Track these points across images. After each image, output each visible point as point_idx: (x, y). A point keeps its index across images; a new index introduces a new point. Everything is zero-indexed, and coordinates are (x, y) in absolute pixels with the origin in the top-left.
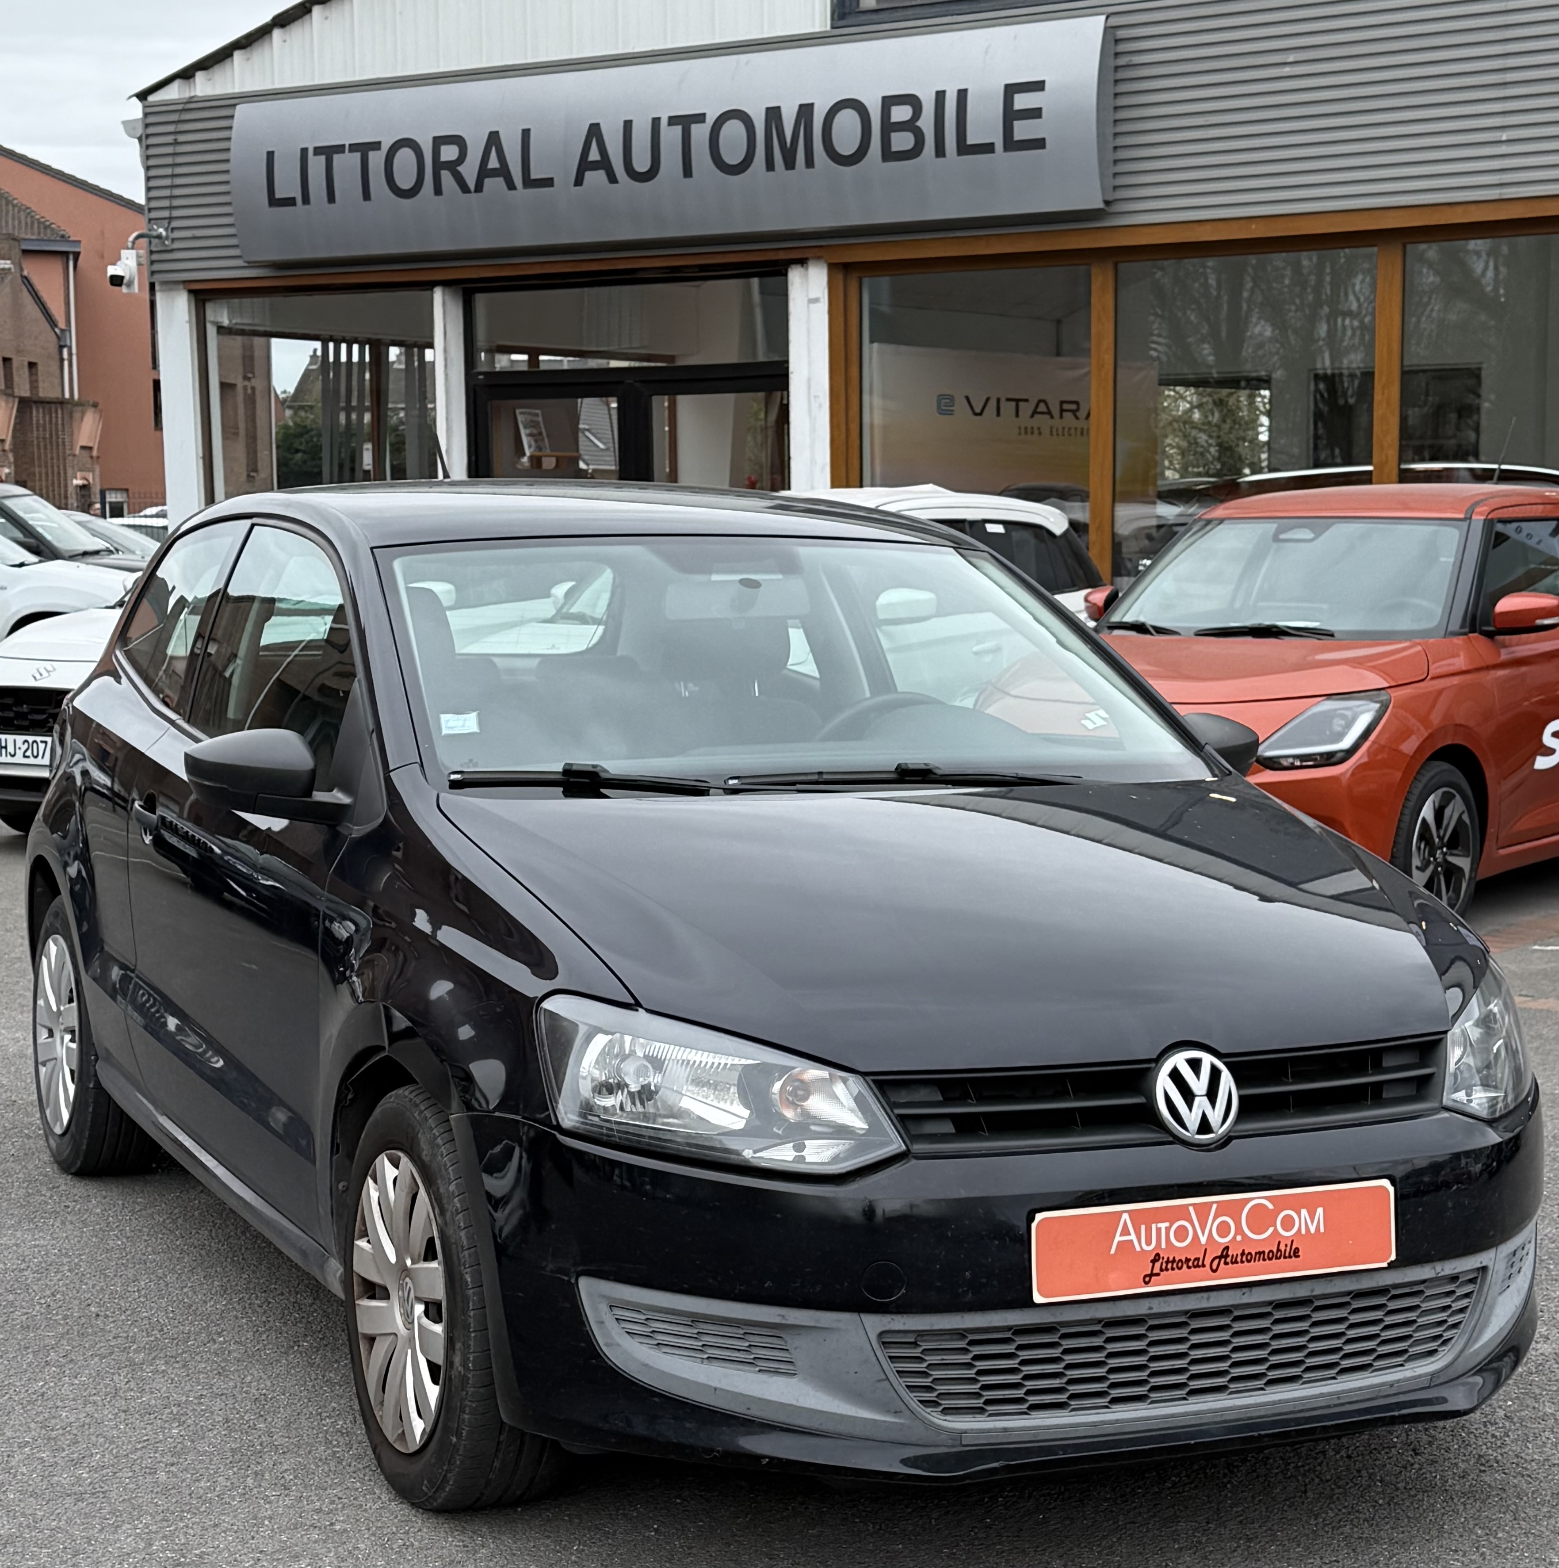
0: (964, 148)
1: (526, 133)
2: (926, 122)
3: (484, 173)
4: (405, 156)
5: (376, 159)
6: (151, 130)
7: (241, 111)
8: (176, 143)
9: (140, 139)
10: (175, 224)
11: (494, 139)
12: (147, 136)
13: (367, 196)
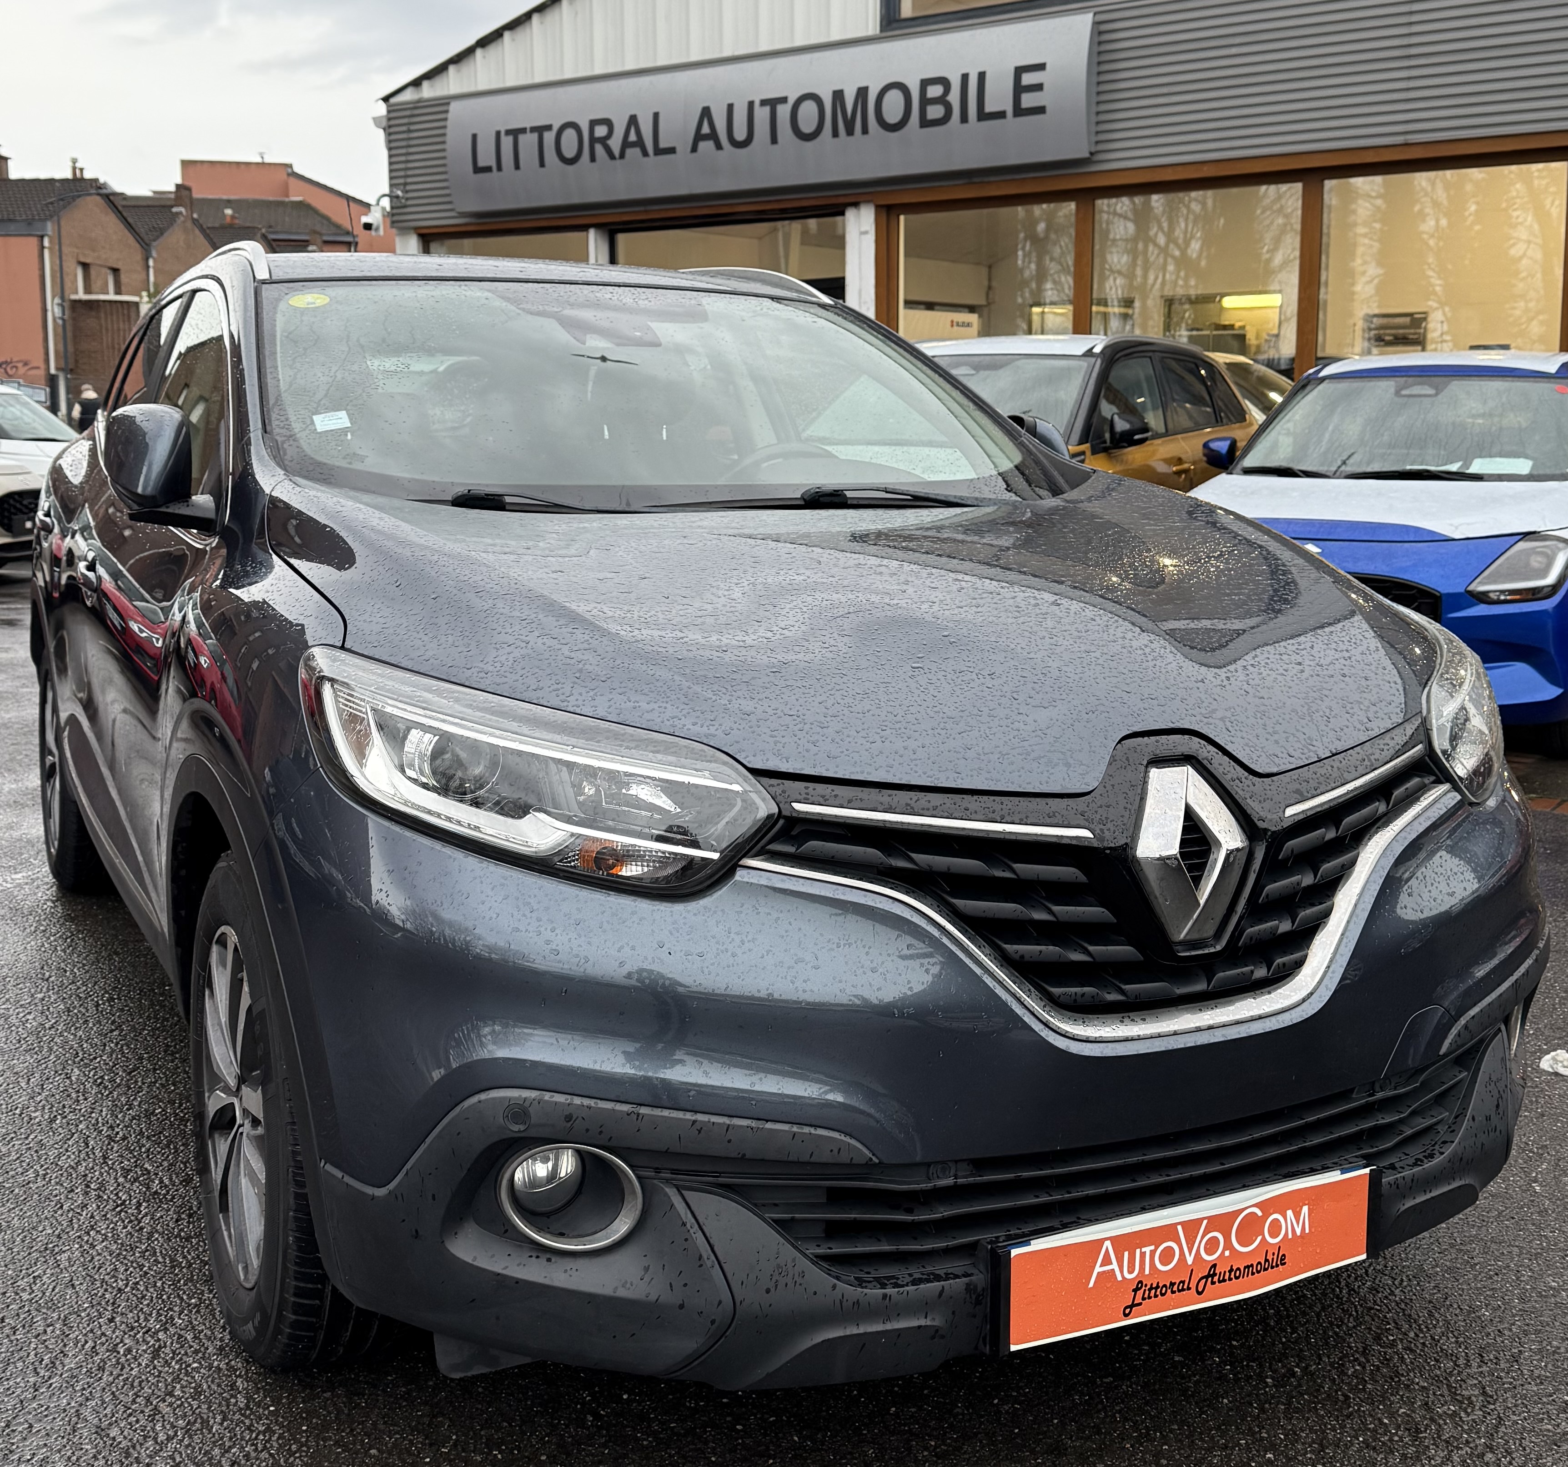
0: (983, 116)
1: (656, 116)
2: (954, 97)
3: (626, 144)
4: (570, 134)
5: (549, 138)
6: (392, 122)
7: (454, 106)
8: (409, 131)
9: (384, 129)
10: (408, 188)
11: (633, 120)
12: (390, 127)
13: (542, 164)
